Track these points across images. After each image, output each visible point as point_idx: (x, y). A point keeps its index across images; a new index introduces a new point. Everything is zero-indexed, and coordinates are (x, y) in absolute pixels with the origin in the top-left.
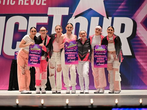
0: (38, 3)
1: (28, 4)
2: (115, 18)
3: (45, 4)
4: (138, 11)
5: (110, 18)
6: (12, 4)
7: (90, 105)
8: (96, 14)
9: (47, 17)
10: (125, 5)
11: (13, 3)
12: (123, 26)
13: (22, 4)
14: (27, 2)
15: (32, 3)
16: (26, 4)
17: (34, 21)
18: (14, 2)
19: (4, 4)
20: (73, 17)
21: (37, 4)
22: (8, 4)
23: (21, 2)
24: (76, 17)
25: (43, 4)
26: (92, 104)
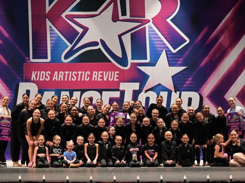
0: (111, 78)
1: (101, 80)
2: (182, 92)
3: (117, 80)
4: (204, 86)
5: (178, 93)
6: (86, 80)
7: (160, 181)
8: (165, 89)
9: (119, 92)
10: (192, 80)
11: (87, 78)
12: (190, 100)
13: (96, 80)
14: (101, 78)
15: (105, 79)
16: (99, 80)
17: (107, 95)
18: (89, 78)
19: (79, 80)
20: (143, 92)
21: (110, 80)
22: (83, 80)
23: (95, 78)
24: (146, 91)
25: (115, 80)
26: (162, 180)
